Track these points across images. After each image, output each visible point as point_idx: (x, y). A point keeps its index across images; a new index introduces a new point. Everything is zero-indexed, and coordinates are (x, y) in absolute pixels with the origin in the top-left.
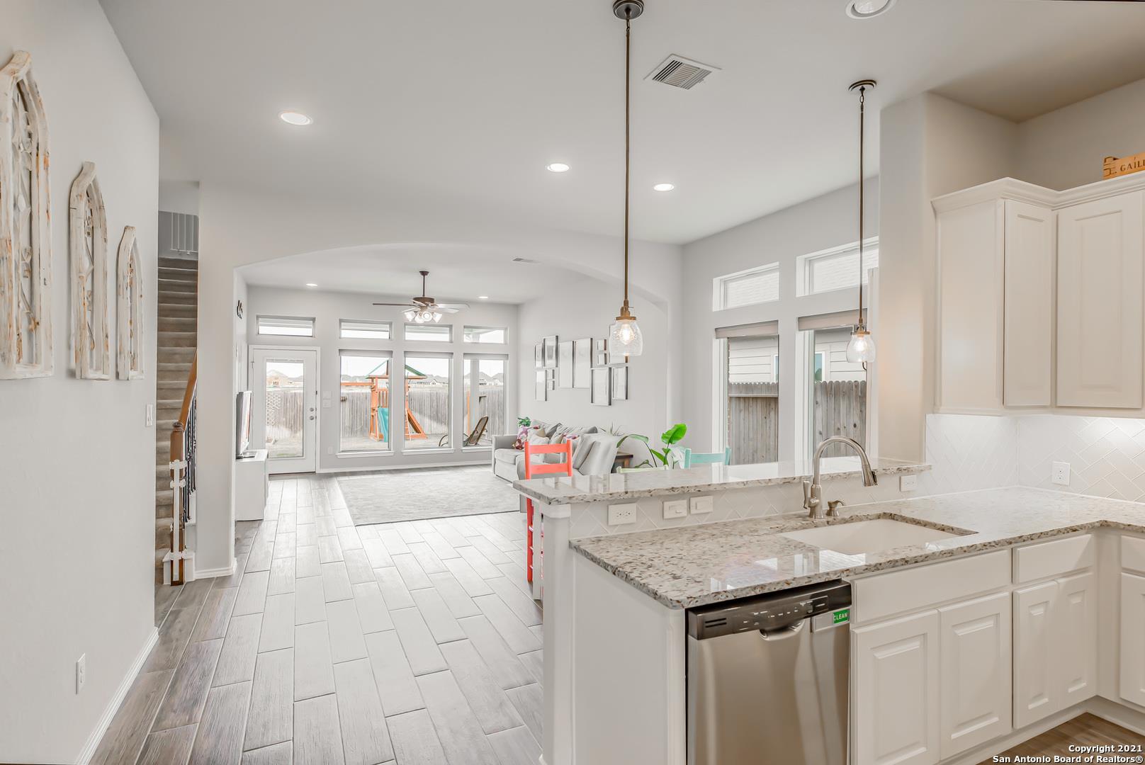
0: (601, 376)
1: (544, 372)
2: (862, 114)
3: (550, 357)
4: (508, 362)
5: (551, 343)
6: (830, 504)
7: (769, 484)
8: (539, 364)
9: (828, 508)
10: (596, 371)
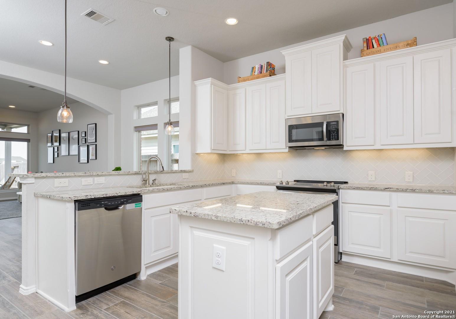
0: (84, 150)
1: (53, 148)
2: (170, 48)
3: (56, 141)
4: (30, 143)
5: (56, 134)
6: (153, 180)
7: (129, 173)
8: (49, 144)
9: (153, 182)
10: (81, 148)
